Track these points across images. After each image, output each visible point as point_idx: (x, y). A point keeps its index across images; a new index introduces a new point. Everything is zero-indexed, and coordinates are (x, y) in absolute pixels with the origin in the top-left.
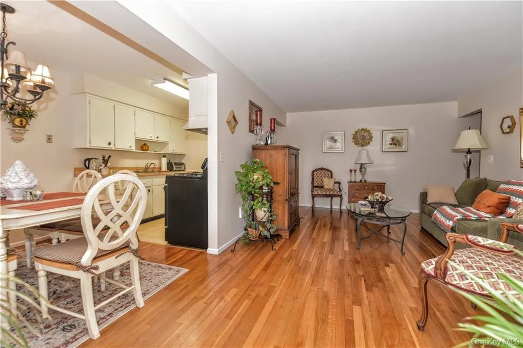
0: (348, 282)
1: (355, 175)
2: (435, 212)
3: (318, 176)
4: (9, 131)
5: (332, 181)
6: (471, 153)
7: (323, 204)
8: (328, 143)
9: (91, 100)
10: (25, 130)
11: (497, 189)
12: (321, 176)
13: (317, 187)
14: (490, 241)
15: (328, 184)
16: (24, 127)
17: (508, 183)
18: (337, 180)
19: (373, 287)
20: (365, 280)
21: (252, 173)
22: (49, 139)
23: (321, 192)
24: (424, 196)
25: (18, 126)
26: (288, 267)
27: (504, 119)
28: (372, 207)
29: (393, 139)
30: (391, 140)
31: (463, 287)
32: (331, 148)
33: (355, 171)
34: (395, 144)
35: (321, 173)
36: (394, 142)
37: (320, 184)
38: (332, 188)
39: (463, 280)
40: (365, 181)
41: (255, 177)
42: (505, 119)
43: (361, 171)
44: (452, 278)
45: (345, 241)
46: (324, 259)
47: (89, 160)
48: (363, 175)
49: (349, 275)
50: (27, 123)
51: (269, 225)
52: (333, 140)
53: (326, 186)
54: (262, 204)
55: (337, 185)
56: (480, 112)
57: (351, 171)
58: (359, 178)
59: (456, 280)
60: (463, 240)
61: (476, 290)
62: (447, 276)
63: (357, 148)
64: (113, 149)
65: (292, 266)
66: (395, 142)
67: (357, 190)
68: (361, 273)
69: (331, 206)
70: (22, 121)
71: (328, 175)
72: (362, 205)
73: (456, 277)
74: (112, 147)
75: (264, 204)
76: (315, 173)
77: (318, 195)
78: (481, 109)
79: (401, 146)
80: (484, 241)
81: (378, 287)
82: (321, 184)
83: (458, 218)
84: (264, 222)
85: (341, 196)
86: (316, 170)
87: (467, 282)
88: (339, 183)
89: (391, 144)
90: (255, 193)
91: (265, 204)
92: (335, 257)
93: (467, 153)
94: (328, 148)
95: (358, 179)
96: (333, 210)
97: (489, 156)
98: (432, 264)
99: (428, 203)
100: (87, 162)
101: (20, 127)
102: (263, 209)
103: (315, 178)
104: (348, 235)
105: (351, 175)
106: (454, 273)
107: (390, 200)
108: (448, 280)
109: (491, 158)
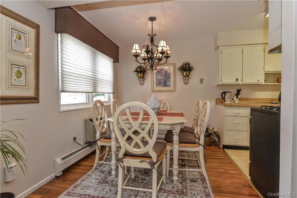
4: (183, 80)
9: (222, 51)
10: (189, 78)
16: (188, 76)
22: (202, 81)
25: (185, 76)
47: (225, 93)
50: (189, 74)
64: (241, 83)
70: (186, 73)
74: (240, 82)
100: (224, 94)
101: (186, 76)
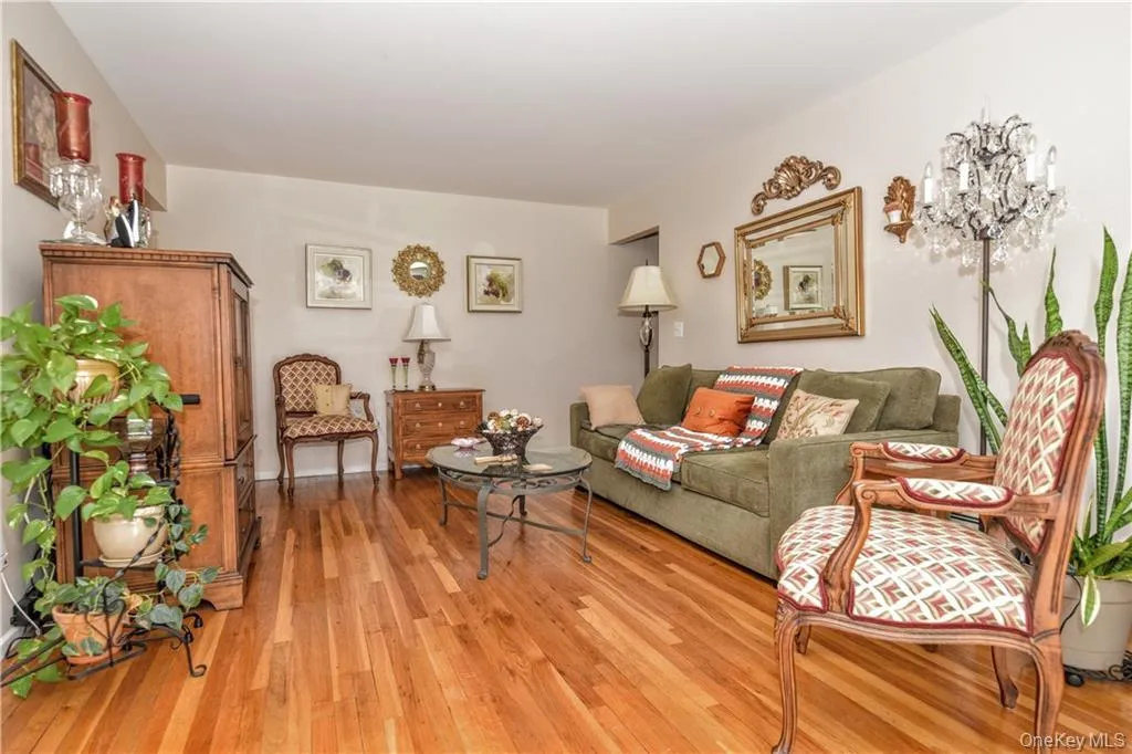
0: (519, 693)
1: (406, 372)
2: (623, 446)
3: (296, 381)
5: (343, 394)
6: (650, 316)
7: (314, 465)
8: (322, 281)
11: (713, 385)
12: (306, 380)
13: (293, 413)
14: (960, 486)
15: (330, 401)
17: (730, 372)
18: (355, 390)
19: (593, 684)
20: (561, 672)
21: (68, 360)
23: (314, 428)
24: (581, 412)
26: (292, 729)
27: (704, 247)
28: (497, 452)
29: (491, 280)
30: (487, 283)
31: (897, 619)
32: (332, 295)
33: (406, 361)
34: (497, 295)
35: (305, 369)
36: (494, 287)
37: (303, 403)
38: (344, 413)
39: (895, 600)
40: (433, 387)
41: (84, 378)
42: (707, 249)
43: (421, 361)
44: (869, 603)
45: (432, 562)
46: (406, 645)
48: (427, 371)
49: (512, 673)
51: (175, 577)
52: (339, 270)
53: (323, 410)
54: (132, 491)
55: (360, 403)
56: (654, 234)
57: (393, 361)
58: (414, 379)
59: (878, 605)
60: (893, 494)
61: (925, 618)
62: (856, 600)
63: (407, 300)
65: (307, 717)
66: (496, 289)
67: (417, 412)
68: (536, 652)
69: (341, 469)
71: (329, 375)
72: (461, 448)
73: (879, 598)
75: (141, 492)
76: (286, 372)
77: (305, 439)
78: (658, 227)
79: (508, 301)
80: (948, 489)
81: (602, 679)
82: (308, 403)
83: (683, 451)
84: (150, 569)
85: (373, 434)
86: (289, 361)
87: (903, 602)
88: (366, 398)
89: (487, 293)
90: (85, 445)
91: (148, 487)
92: (436, 624)
93: (645, 316)
94: (323, 295)
95: (414, 385)
96: (345, 478)
97: (677, 324)
98: (810, 577)
99: (593, 428)
102: (139, 512)
103: (287, 386)
104: (430, 544)
105: (394, 372)
106: (871, 585)
107: (539, 428)
108: (859, 611)
109: (679, 328)
